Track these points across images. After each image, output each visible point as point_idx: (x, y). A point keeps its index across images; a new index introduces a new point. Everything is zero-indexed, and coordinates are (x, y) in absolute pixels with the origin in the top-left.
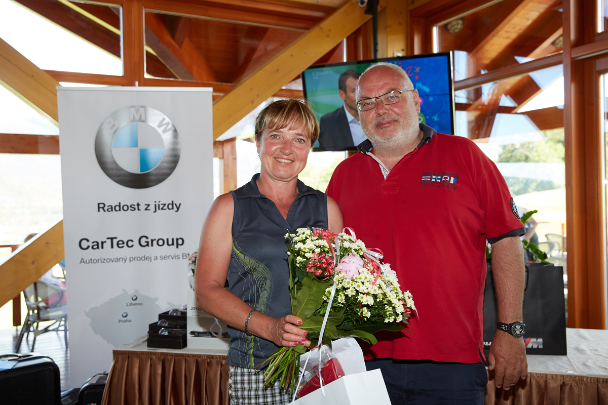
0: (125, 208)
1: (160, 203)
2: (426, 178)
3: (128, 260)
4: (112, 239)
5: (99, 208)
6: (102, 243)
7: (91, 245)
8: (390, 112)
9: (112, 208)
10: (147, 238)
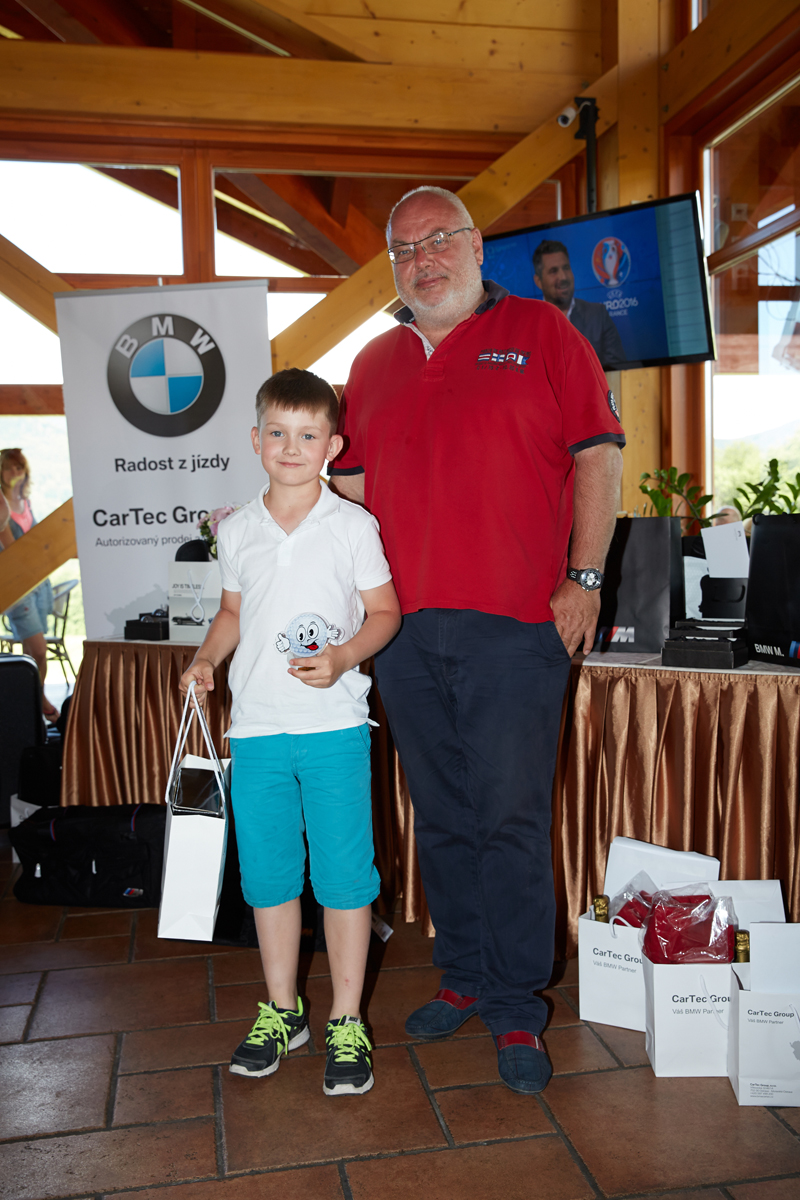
0: (153, 466)
1: (200, 458)
2: (484, 357)
3: (160, 542)
4: (136, 511)
5: (117, 466)
6: (124, 516)
7: (109, 519)
8: (436, 264)
9: (134, 466)
10: (184, 509)
